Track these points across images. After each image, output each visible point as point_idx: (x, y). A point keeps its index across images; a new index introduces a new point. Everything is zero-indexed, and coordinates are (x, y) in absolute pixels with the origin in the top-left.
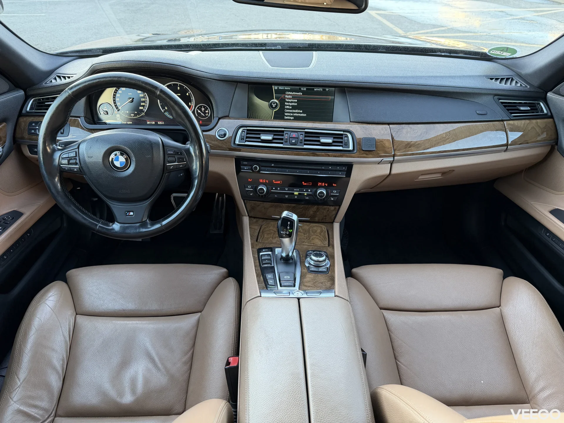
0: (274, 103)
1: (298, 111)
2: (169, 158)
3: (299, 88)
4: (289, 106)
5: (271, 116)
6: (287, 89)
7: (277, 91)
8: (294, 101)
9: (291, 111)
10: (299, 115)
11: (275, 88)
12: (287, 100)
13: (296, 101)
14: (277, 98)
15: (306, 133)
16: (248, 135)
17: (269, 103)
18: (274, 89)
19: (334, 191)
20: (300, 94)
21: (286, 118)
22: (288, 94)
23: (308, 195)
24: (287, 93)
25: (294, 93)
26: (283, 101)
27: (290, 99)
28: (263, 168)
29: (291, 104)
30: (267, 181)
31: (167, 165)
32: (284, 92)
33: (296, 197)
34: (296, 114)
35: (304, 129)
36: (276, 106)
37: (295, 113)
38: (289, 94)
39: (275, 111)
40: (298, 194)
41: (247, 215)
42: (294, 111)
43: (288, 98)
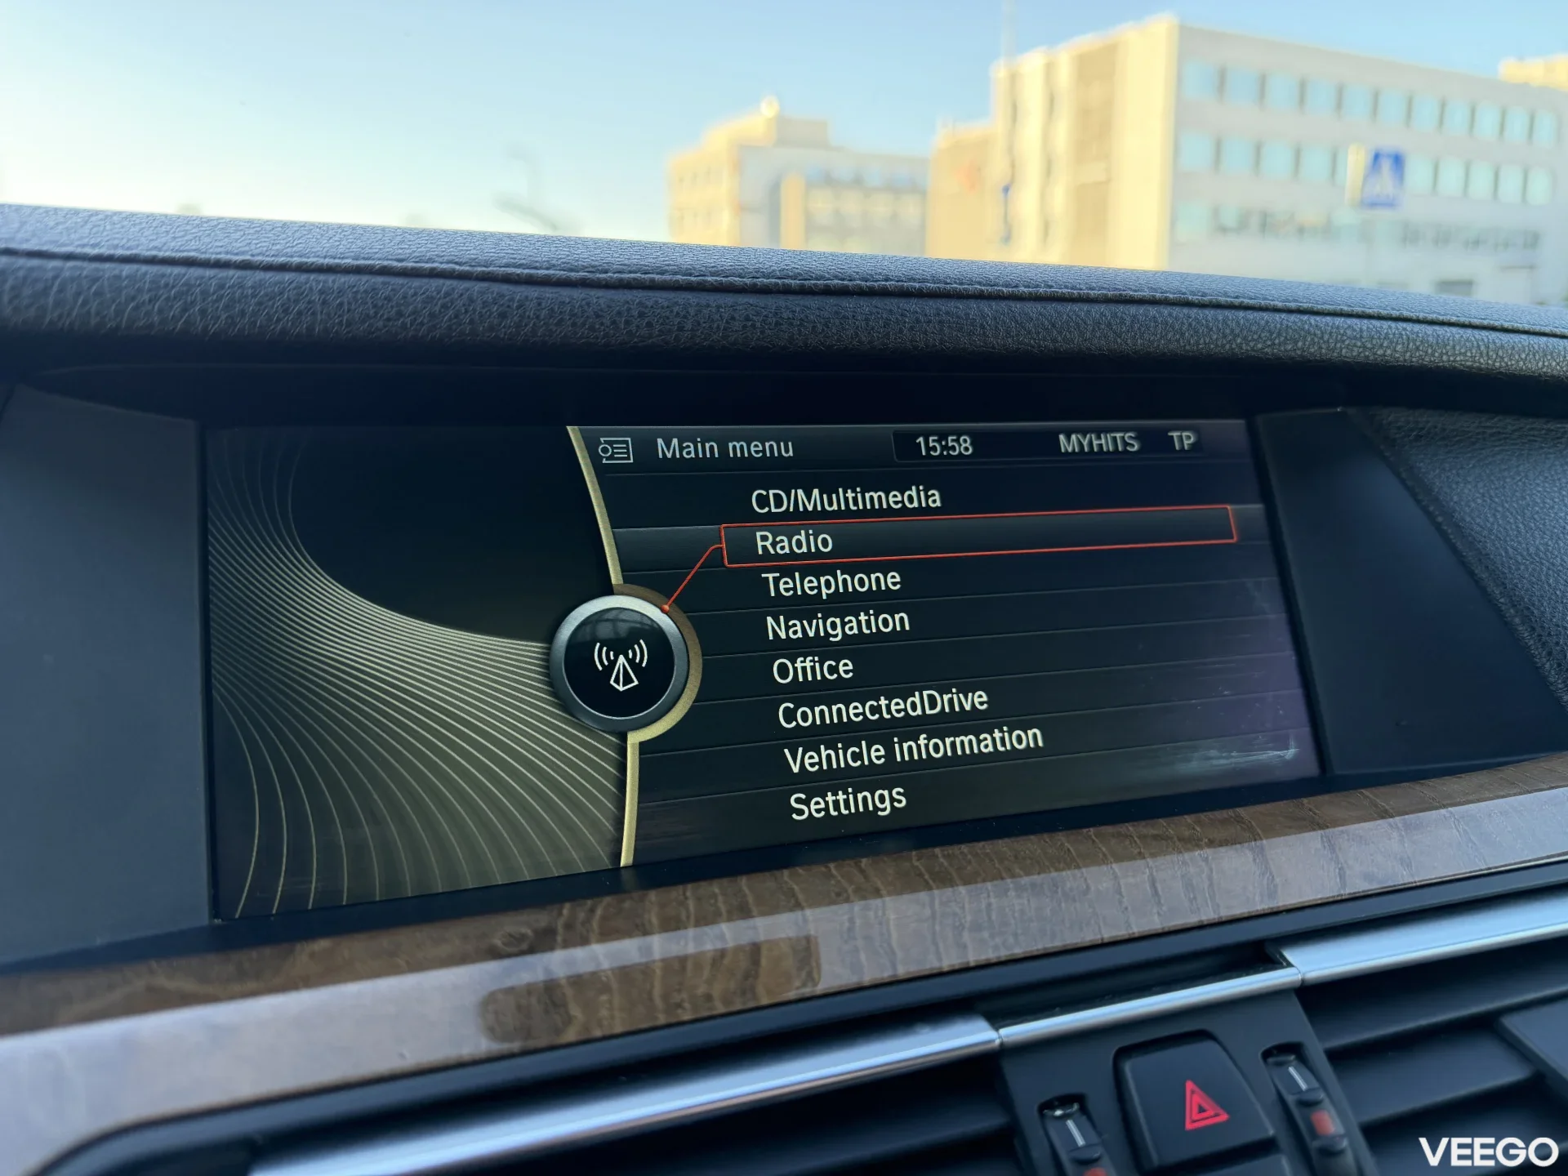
0: (619, 645)
1: (943, 703)
3: (897, 435)
4: (819, 647)
5: (593, 824)
6: (755, 448)
8: (870, 582)
9: (854, 711)
12: (786, 587)
13: (893, 580)
17: (550, 637)
18: (600, 470)
20: (912, 497)
22: (786, 516)
24: (763, 501)
25: (846, 498)
26: (729, 610)
27: (814, 565)
29: (838, 629)
32: (723, 491)
34: (923, 746)
36: (655, 679)
37: (909, 727)
38: (797, 515)
39: (644, 747)
42: (896, 707)
43: (792, 555)
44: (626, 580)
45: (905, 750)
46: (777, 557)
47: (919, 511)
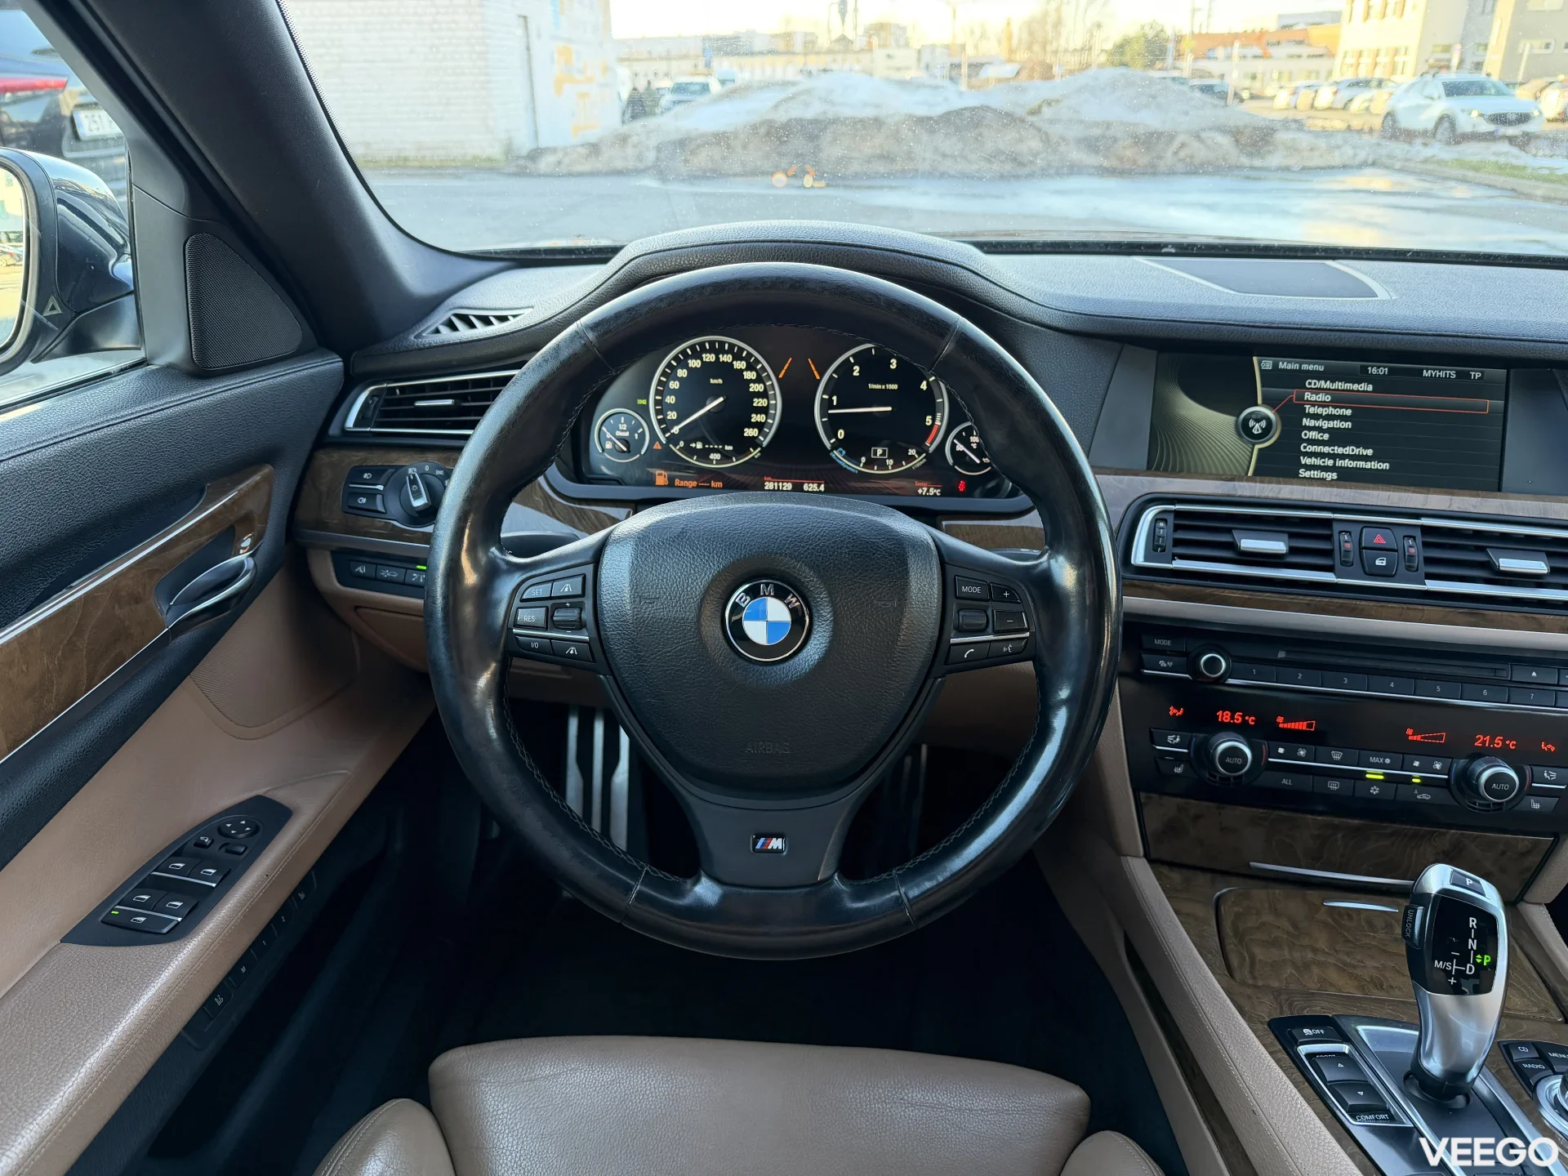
0: (1258, 421)
1: (1357, 451)
2: (961, 613)
3: (1362, 366)
4: (1319, 429)
5: (1243, 468)
6: (1311, 367)
7: (1270, 377)
8: (1341, 412)
9: (1326, 449)
10: (1361, 464)
11: (1262, 364)
12: (1312, 410)
13: (1349, 412)
14: (1267, 402)
15: (1426, 530)
16: (1181, 535)
17: (1238, 416)
18: (1261, 371)
19: (1548, 773)
20: (1363, 387)
21: (1307, 474)
22: (1317, 389)
23: (1426, 782)
24: (1310, 384)
25: (1339, 385)
26: (1292, 415)
27: (1323, 405)
28: (1242, 665)
29: (1325, 425)
30: (1251, 720)
31: (953, 641)
32: (1298, 379)
33: (1375, 791)
34: (1346, 463)
35: (1417, 516)
36: (1266, 432)
37: (1343, 457)
38: (1320, 389)
39: (1260, 450)
40: (1381, 777)
41: (1142, 852)
42: (1339, 450)
43: (1316, 401)
44: (1263, 403)
45: (1339, 463)
46: (1311, 401)
47: (1363, 391)
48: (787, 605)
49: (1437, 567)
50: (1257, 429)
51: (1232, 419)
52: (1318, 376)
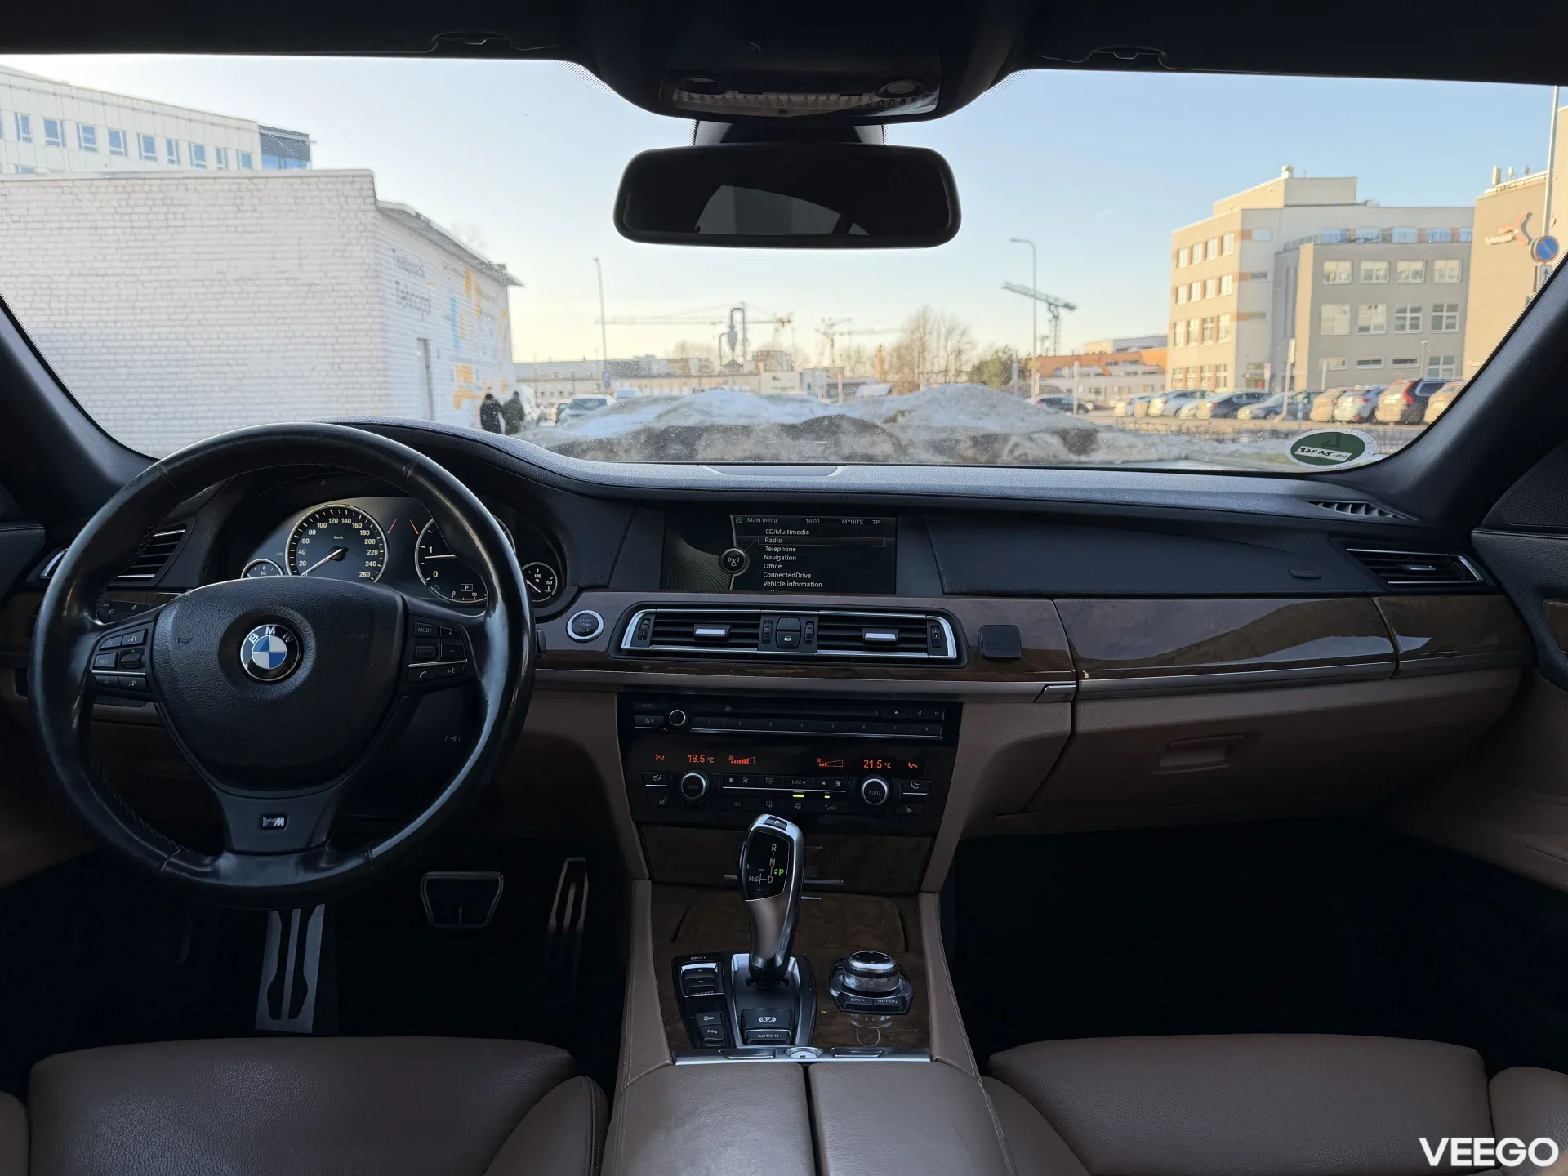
1: (800, 576)
2: (417, 647)
5: (726, 586)
6: (769, 520)
7: (744, 528)
9: (780, 575)
10: (804, 584)
11: (735, 520)
14: (739, 546)
15: (821, 617)
16: (659, 629)
18: (736, 524)
19: (914, 785)
20: (803, 532)
23: (832, 797)
24: (768, 531)
25: (787, 532)
27: (776, 545)
28: (697, 719)
29: (779, 559)
31: (410, 666)
32: (760, 529)
33: (798, 806)
34: (794, 584)
35: (818, 609)
37: (791, 580)
38: (775, 534)
39: (735, 577)
40: (804, 796)
42: (789, 575)
43: (773, 543)
45: (789, 584)
46: (769, 543)
47: (804, 535)
48: (284, 640)
49: (825, 641)
50: (733, 564)
51: (718, 557)
52: (773, 526)
